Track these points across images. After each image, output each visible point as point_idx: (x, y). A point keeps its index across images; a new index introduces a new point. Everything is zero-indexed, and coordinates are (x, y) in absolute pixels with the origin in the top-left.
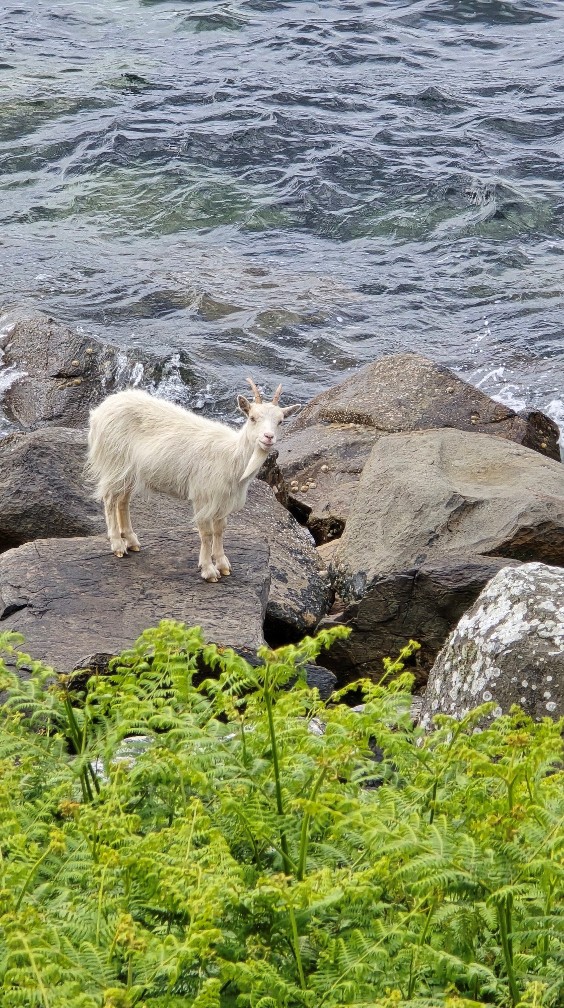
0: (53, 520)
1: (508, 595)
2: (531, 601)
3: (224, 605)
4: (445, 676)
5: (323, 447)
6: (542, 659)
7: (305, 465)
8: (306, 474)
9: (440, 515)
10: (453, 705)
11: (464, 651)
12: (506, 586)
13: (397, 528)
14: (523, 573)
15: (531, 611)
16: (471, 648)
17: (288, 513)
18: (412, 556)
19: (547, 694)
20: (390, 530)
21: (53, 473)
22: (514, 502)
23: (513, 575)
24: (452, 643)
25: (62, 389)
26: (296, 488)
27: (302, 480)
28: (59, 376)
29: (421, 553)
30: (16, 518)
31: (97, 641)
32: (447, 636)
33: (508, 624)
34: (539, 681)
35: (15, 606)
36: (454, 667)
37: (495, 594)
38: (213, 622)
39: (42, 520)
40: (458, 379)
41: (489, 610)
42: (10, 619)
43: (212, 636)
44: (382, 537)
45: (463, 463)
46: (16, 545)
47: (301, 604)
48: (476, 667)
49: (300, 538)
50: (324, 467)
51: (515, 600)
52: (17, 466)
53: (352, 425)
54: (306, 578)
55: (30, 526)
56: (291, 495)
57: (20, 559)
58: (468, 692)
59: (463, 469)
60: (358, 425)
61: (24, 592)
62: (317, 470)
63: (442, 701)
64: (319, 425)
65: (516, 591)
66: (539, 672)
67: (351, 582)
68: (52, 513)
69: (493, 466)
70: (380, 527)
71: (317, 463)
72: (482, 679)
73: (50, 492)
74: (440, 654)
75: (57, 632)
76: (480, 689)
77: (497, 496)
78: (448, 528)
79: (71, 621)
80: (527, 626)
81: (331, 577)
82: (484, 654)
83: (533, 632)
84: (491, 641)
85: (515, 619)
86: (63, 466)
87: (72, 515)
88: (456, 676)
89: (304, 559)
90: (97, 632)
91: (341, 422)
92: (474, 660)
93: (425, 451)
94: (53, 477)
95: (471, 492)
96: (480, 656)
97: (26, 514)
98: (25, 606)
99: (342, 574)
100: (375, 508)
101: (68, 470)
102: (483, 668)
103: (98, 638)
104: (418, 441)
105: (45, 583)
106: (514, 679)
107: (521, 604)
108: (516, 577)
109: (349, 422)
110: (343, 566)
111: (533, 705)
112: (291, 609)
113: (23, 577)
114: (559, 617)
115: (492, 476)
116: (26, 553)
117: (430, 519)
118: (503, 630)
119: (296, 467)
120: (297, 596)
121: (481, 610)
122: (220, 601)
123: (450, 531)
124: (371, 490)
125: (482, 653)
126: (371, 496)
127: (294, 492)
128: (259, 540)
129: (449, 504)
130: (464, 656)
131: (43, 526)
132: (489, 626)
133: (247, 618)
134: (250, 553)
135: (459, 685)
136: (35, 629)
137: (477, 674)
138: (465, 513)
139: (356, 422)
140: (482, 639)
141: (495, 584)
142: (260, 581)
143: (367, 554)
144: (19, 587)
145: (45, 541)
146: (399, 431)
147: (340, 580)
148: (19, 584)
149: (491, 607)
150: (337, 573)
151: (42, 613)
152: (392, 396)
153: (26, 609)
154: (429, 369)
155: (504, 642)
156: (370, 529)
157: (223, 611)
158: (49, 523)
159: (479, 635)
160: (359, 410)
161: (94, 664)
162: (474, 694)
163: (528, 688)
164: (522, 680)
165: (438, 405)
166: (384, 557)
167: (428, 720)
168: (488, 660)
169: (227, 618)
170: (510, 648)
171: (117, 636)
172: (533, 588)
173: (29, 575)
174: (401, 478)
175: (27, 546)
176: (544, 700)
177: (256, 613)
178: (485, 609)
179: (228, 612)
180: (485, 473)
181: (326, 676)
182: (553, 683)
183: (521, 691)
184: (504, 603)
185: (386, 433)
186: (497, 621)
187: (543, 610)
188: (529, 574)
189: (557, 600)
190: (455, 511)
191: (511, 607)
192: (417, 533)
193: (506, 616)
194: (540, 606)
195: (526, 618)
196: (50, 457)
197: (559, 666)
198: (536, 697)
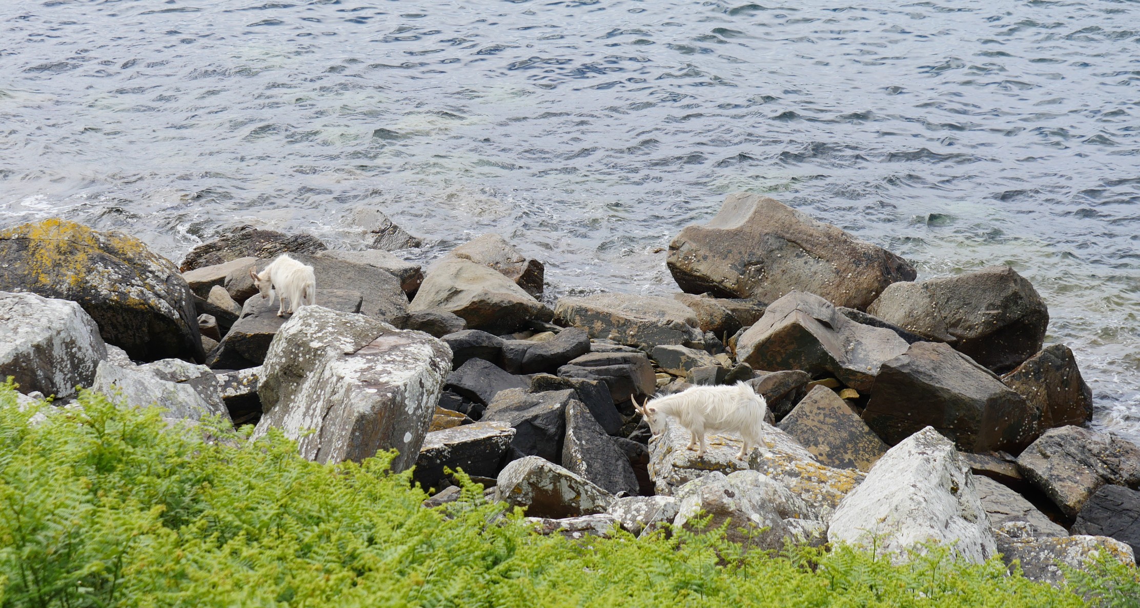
9: (444, 294)
17: (401, 290)
22: (478, 291)
45: (467, 275)
58: (278, 352)
59: (464, 278)
65: (302, 315)
72: (282, 347)
76: (281, 351)
77: (470, 289)
78: (447, 299)
82: (285, 338)
83: (302, 331)
84: (288, 333)
85: (298, 326)
92: (282, 340)
95: (464, 287)
96: (283, 338)
102: (283, 343)
106: (291, 348)
107: (302, 320)
111: (295, 358)
114: (313, 326)
115: (475, 281)
117: (440, 296)
118: (292, 330)
121: (290, 321)
129: (451, 291)
138: (454, 295)
168: (285, 340)
170: (293, 336)
172: (309, 314)
176: (299, 357)
180: (470, 280)
182: (303, 350)
184: (296, 320)
186: (293, 326)
187: (309, 323)
190: (451, 294)
197: (305, 344)
198: (297, 355)
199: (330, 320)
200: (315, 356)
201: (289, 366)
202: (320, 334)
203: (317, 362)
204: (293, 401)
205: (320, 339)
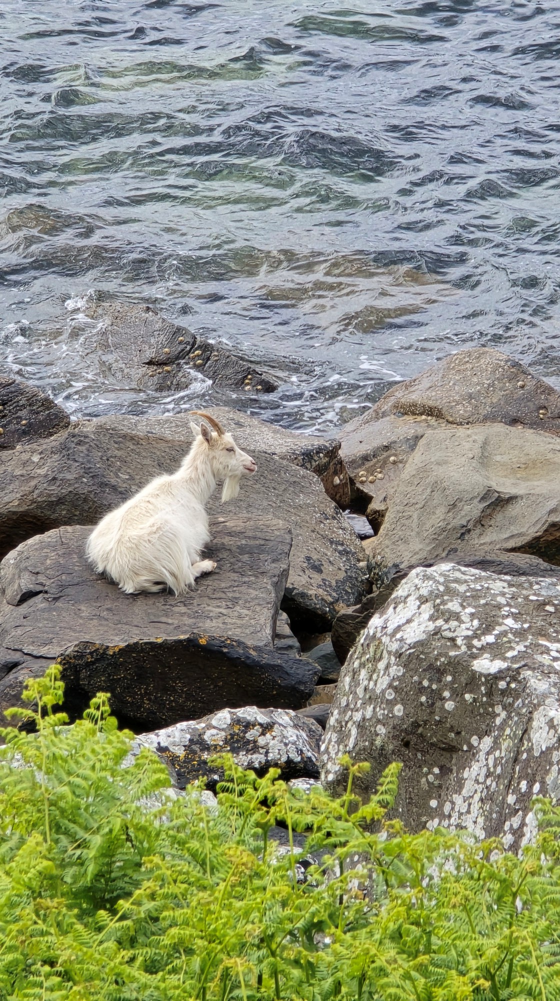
0: (86, 508)
1: (417, 595)
2: (438, 601)
3: (237, 595)
4: (354, 674)
5: (393, 438)
6: (443, 659)
7: (374, 456)
8: (374, 465)
9: (473, 510)
10: (359, 702)
11: (372, 649)
12: (416, 586)
13: (431, 522)
14: (435, 574)
15: (437, 611)
16: (378, 647)
17: (333, 504)
18: (444, 550)
19: (447, 694)
20: (425, 524)
21: (89, 462)
22: (547, 498)
23: (424, 576)
24: (362, 641)
25: (152, 376)
26: (364, 479)
27: (371, 471)
28: (150, 363)
29: (453, 547)
30: (52, 505)
31: (106, 629)
32: (359, 634)
33: (414, 624)
34: (439, 681)
35: (31, 592)
36: (363, 665)
37: (405, 594)
38: (224, 611)
39: (76, 507)
40: (530, 374)
41: (398, 609)
42: (25, 605)
43: (221, 625)
44: (417, 530)
45: (505, 458)
46: (42, 532)
47: (334, 594)
48: (381, 665)
49: (344, 529)
50: (392, 458)
51: (423, 600)
52: (55, 454)
53: (424, 417)
54: (343, 569)
55: (64, 512)
56: (358, 485)
57: (42, 546)
58: (373, 690)
59: (503, 465)
60: (429, 418)
61: (41, 579)
62: (385, 461)
63: (350, 699)
64: (393, 416)
65: (424, 592)
66: (438, 673)
67: (386, 574)
68: (85, 500)
69: (534, 462)
70: (416, 520)
71: (385, 454)
72: (386, 677)
73: (85, 480)
74: (352, 650)
75: (67, 619)
76: (384, 687)
77: (532, 492)
78: (480, 522)
79: (83, 608)
80: (431, 626)
81: (370, 568)
82: (389, 653)
83: (437, 632)
84: (396, 640)
85: (421, 619)
86: (100, 454)
87: (105, 503)
88: (363, 674)
89: (344, 550)
90: (107, 620)
91: (414, 414)
92: (381, 658)
93: (467, 446)
94: (89, 466)
95: (507, 488)
96: (385, 654)
97: (60, 501)
98: (40, 592)
99: (379, 566)
100: (412, 501)
101: (105, 458)
102: (387, 667)
103: (107, 625)
104: (463, 435)
105: (63, 569)
106: (416, 678)
107: (428, 604)
108: (427, 577)
109: (422, 414)
110: (379, 557)
111: (433, 704)
112: (322, 599)
113: (42, 564)
114: (463, 618)
115: (532, 471)
116: (49, 540)
117: (463, 513)
118: (408, 630)
119: (366, 458)
120: (330, 586)
121: (391, 609)
122: (234, 591)
123: (483, 525)
124: (410, 483)
125: (388, 651)
126: (409, 489)
127: (362, 482)
128: (283, 532)
129: (483, 499)
130: (372, 654)
131: (77, 513)
132: (396, 625)
133: (258, 608)
134: (271, 544)
135: (366, 682)
136: (46, 615)
137: (382, 672)
138: (498, 508)
139: (428, 415)
140: (388, 638)
141: (406, 583)
142: (277, 572)
143: (402, 547)
144: (38, 573)
145: (69, 528)
146: (467, 424)
147: (377, 571)
148: (37, 570)
149: (401, 606)
150: (374, 565)
151: (56, 599)
152: (465, 390)
153: (41, 595)
154: (503, 363)
155: (408, 642)
156: (407, 522)
157: (235, 601)
158: (83, 510)
159: (386, 634)
160: (431, 403)
161: (77, 651)
162: (378, 692)
163: (428, 687)
164: (423, 679)
165: (508, 399)
166: (417, 550)
167: (337, 717)
168: (393, 658)
169: (238, 608)
170: (414, 647)
171: (126, 624)
172: (442, 588)
173: (48, 562)
174: (439, 472)
175: (52, 533)
176: (443, 699)
177: (268, 603)
178: (395, 608)
179: (240, 602)
180: (526, 468)
181: (310, 667)
182: (453, 682)
183: (421, 690)
184: (413, 603)
185: (455, 426)
186: (404, 621)
187: (449, 611)
188: (441, 574)
189: (464, 601)
190: (489, 505)
191: (419, 607)
192: (449, 527)
193: (413, 616)
194: (446, 607)
195: (432, 618)
196: (87, 446)
197: (458, 666)
198: (436, 697)
199: (501, 600)
200: (489, 694)
201: (416, 725)
202: (490, 639)
203: (498, 709)
204: (439, 813)
205: (496, 650)
